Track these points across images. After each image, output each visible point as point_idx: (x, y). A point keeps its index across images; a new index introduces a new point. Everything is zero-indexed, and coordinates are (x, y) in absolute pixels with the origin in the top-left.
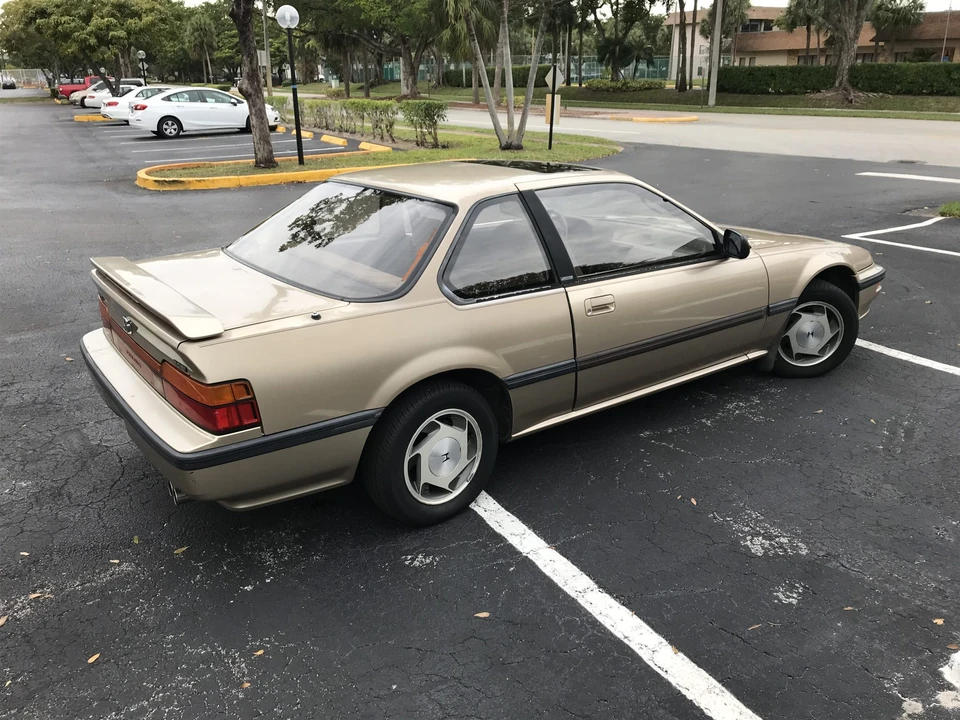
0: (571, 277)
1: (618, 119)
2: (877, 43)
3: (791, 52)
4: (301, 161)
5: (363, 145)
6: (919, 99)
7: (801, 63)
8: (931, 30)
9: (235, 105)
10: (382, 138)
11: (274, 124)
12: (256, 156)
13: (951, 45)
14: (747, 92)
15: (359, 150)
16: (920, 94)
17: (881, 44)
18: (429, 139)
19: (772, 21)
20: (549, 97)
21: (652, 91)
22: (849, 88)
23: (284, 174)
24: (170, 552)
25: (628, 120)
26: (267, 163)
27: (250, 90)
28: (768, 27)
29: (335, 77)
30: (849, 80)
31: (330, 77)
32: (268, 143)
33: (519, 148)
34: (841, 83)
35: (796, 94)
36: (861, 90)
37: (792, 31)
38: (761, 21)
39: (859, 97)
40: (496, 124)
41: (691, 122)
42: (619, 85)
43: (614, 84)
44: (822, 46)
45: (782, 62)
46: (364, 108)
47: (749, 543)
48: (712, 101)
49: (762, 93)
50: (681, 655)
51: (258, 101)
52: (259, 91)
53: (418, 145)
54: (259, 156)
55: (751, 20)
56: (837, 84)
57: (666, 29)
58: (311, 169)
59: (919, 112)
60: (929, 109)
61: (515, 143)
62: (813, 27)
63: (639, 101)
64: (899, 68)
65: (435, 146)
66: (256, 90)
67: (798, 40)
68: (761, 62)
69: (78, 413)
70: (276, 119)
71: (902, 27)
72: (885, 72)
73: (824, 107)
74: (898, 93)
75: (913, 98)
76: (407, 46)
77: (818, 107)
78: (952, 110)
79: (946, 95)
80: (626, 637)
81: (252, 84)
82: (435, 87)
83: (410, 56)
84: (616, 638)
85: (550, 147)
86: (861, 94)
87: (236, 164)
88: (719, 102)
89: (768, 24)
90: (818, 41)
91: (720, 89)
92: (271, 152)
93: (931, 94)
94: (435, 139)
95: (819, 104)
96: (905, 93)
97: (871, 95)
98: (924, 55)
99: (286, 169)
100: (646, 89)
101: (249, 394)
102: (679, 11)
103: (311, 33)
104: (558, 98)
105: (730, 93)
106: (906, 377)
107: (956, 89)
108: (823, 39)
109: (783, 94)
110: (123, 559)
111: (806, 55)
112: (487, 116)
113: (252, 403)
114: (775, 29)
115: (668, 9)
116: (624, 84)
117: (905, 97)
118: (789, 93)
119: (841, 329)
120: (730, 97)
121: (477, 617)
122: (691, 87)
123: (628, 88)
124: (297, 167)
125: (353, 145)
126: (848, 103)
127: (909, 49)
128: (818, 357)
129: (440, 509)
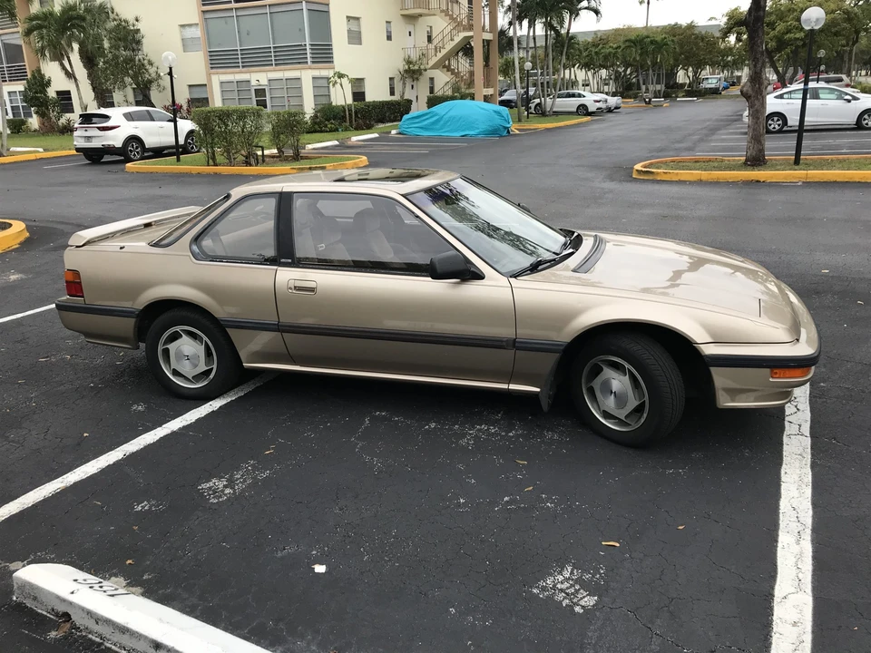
0: (290, 261)
4: (797, 161)
9: (849, 102)
12: (747, 155)
26: (756, 161)
27: (750, 92)
32: (759, 142)
50: (59, 489)
54: (750, 155)
66: (757, 92)
92: (763, 151)
119: (646, 399)
124: (792, 167)
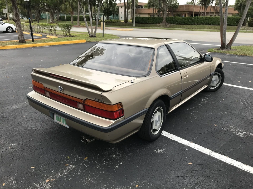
1: (113, 30)
2: (169, 12)
3: (149, 14)
4: (33, 41)
5: (47, 36)
6: (182, 26)
7: (151, 17)
8: (180, 9)
9: (2, 24)
10: (52, 34)
11: (15, 30)
12: (19, 39)
13: (185, 13)
14: (142, 23)
15: (47, 38)
16: (182, 24)
17: (170, 12)
18: (68, 34)
19: (143, 6)
20: (102, 23)
21: (118, 23)
22: (166, 23)
23: (29, 44)
24: (83, 160)
25: (116, 30)
26: (23, 41)
27: (16, 19)
28: (142, 8)
29: (25, 17)
30: (166, 21)
31: (24, 17)
32: (23, 35)
33: (95, 37)
34: (164, 22)
35: (154, 24)
36: (169, 23)
37: (149, 8)
38: (140, 6)
39: (168, 25)
40: (88, 30)
41: (132, 30)
42: (109, 21)
43: (108, 21)
44: (156, 12)
45: (147, 16)
46: (45, 26)
47: (238, 134)
48: (134, 25)
49: (146, 23)
50: (248, 166)
51: (19, 23)
52: (19, 19)
53: (64, 36)
54: (20, 39)
55: (139, 6)
56: (163, 22)
57: (117, 7)
58: (37, 43)
59: (182, 28)
60: (184, 28)
61: (94, 35)
62: (154, 8)
63: (115, 25)
64: (177, 18)
65: (70, 36)
66: (18, 19)
67: (151, 11)
68: (142, 16)
69: (16, 120)
70: (16, 29)
71: (174, 8)
72: (174, 19)
73: (161, 27)
74: (177, 24)
75: (180, 25)
76: (50, 9)
77: (159, 27)
78: (190, 28)
79: (188, 25)
80: (231, 164)
81: (17, 17)
82: (57, 21)
83: (51, 12)
84: (229, 164)
85: (103, 37)
86: (169, 24)
87: (10, 42)
88: (136, 26)
89: (142, 7)
90: (156, 11)
91: (136, 22)
92: (24, 38)
93: (184, 24)
94: (70, 34)
95: (160, 26)
96: (178, 24)
97: (171, 24)
98: (179, 15)
99: (29, 43)
100: (116, 22)
101: (121, 107)
102: (124, 2)
103: (20, 4)
104: (104, 23)
105: (138, 23)
106: (234, 90)
107: (190, 23)
108: (157, 11)
109: (151, 24)
110: (70, 164)
111: (153, 15)
112: (86, 29)
113: (122, 110)
114: (144, 8)
115: (120, 2)
116: (111, 21)
117: (179, 25)
118: (152, 24)
119: (221, 79)
120: (138, 24)
121: (189, 165)
122: (128, 22)
123: (112, 22)
124: (33, 42)
125: (45, 36)
126: (166, 26)
127: (175, 14)
128: (215, 86)
129: (157, 136)
